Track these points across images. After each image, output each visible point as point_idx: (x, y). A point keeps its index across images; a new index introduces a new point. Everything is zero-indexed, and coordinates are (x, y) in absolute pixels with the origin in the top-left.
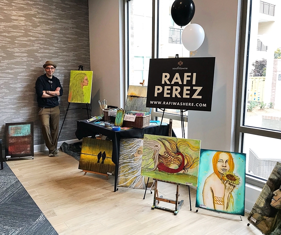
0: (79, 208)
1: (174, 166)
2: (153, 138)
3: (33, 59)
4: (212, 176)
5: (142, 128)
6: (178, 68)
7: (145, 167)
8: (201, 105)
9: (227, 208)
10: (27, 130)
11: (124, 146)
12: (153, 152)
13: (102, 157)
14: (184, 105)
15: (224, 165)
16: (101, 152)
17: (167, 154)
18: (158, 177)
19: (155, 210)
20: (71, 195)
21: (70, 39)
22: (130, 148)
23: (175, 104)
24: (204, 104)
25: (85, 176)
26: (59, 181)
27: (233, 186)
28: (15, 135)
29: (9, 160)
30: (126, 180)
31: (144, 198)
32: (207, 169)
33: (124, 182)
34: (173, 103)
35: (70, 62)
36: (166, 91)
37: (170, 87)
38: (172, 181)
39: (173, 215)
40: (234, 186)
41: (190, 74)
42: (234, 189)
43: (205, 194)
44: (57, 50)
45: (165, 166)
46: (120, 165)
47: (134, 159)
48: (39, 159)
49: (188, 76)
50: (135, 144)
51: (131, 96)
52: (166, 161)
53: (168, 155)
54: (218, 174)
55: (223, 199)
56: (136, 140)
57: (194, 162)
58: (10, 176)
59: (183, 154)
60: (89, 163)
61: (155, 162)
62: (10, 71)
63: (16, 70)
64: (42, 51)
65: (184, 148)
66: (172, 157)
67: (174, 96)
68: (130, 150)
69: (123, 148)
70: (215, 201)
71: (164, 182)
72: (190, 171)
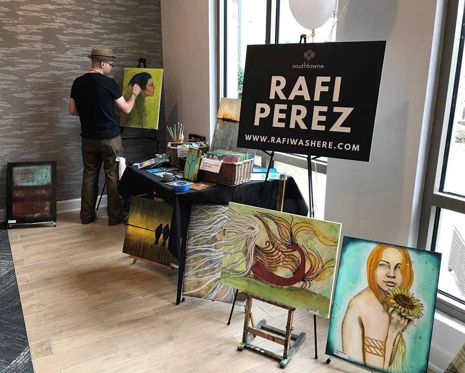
0: (100, 338)
1: (283, 272)
2: (245, 211)
3: (53, 47)
4: (364, 294)
5: (232, 186)
6: (303, 66)
7: (229, 268)
8: (348, 147)
9: (390, 364)
10: (44, 175)
11: (197, 219)
12: (244, 239)
13: (162, 234)
14: (313, 145)
15: (392, 275)
16: (161, 225)
17: (271, 247)
18: (253, 290)
19: (246, 352)
20: (96, 308)
21: (124, 9)
22: (210, 224)
23: (294, 142)
24: (354, 145)
25: (134, 267)
26: (83, 275)
27: (407, 321)
28: (25, 184)
29: (14, 227)
30: (199, 284)
31: (229, 324)
32: (355, 279)
33: (195, 288)
34: (290, 140)
35: (124, 52)
36: (277, 115)
37: (285, 107)
38: (279, 301)
39: (277, 367)
40: (410, 320)
41: (328, 79)
42: (409, 325)
43: (346, 329)
44: (99, 28)
45: (266, 271)
46: (190, 254)
47: (216, 245)
48: (65, 226)
49: (324, 84)
50: (218, 216)
51: (224, 120)
52: (269, 261)
53: (274, 249)
54: (377, 293)
55: (384, 344)
56: (221, 209)
57: (325, 267)
58: (4, 259)
59: (303, 249)
60: (141, 243)
61: (248, 260)
62: (11, 69)
63: (23, 67)
64: (71, 30)
65: (306, 237)
66: (280, 253)
67: (292, 125)
68: (209, 227)
69: (195, 223)
70: (366, 347)
71: (263, 300)
72: (316, 286)
